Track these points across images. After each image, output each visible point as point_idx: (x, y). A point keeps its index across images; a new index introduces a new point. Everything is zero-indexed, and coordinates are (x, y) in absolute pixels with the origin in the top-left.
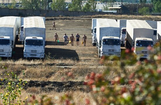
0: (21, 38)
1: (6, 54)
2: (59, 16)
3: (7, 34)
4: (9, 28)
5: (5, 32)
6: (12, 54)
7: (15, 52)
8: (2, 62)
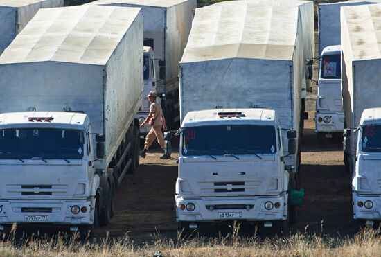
0: (322, 116)
1: (259, 204)
3: (256, 96)
4: (266, 63)
5: (244, 83)
6: (291, 206)
7: (302, 192)
8: (269, 252)
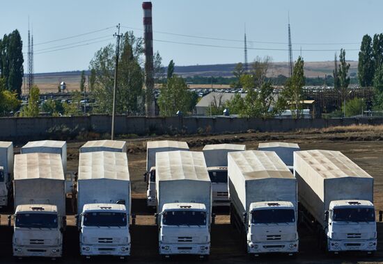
2: (246, 132)
